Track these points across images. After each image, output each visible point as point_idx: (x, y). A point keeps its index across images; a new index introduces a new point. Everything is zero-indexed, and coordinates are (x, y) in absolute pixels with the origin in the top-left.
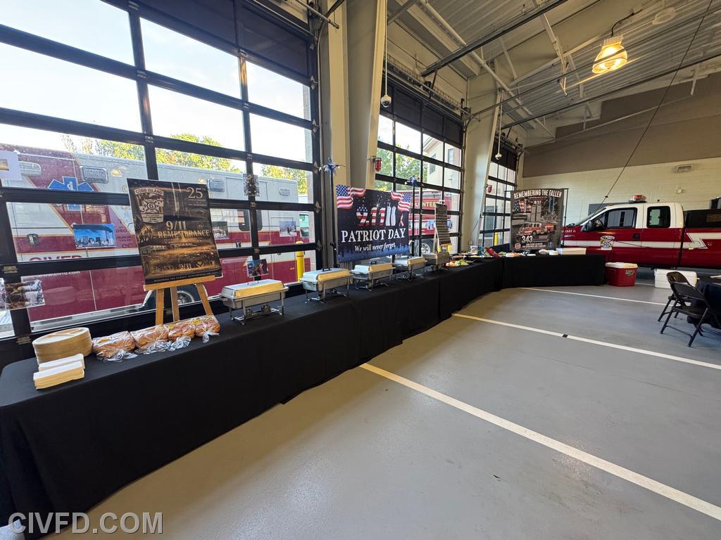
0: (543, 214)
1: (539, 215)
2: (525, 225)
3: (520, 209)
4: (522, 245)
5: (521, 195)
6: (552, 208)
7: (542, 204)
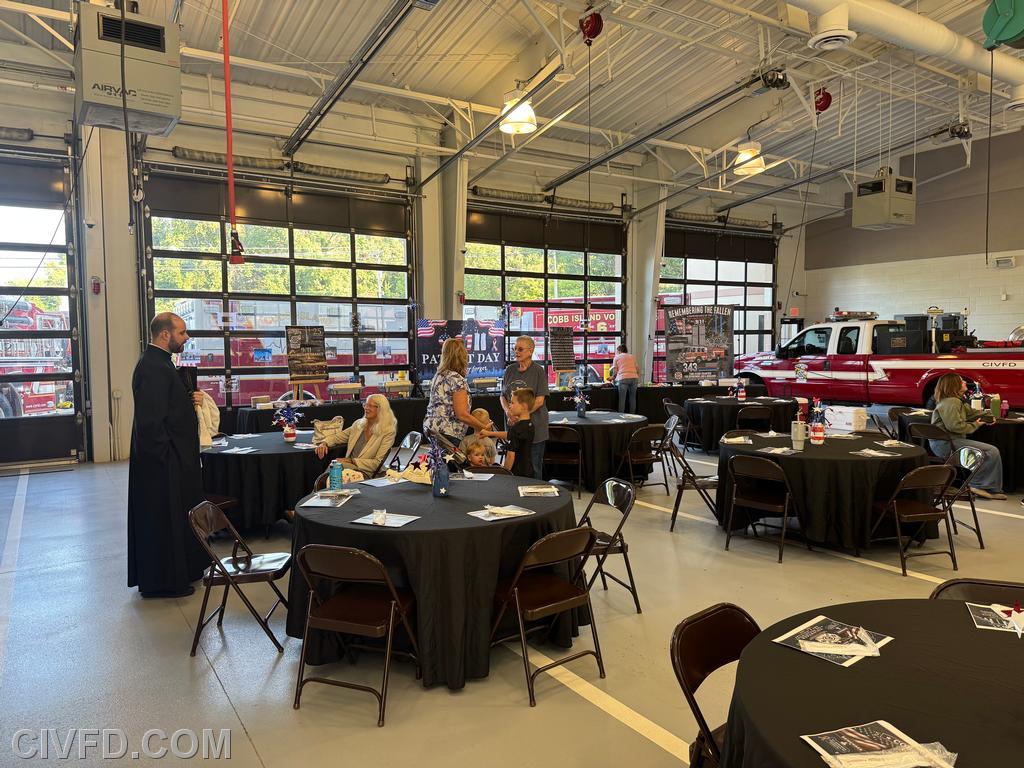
0: (708, 335)
1: (702, 338)
2: (686, 350)
3: (678, 331)
4: (684, 374)
5: (677, 313)
6: (719, 329)
7: (706, 324)
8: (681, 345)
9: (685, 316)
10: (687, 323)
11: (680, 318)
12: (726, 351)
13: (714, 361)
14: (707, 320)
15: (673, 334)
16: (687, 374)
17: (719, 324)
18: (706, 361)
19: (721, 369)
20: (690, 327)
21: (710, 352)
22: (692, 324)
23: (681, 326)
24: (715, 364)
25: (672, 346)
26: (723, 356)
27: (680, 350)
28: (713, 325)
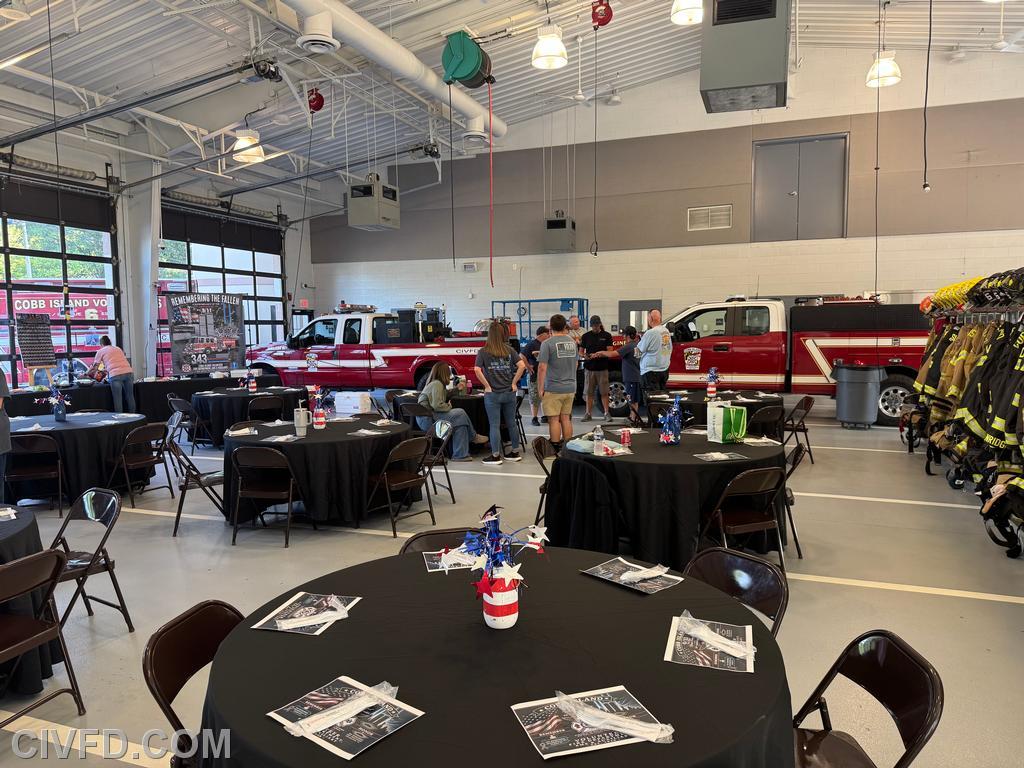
0: (216, 325)
1: (211, 328)
2: (193, 341)
3: (183, 320)
4: (192, 366)
5: (181, 301)
6: (228, 318)
7: (214, 313)
8: (188, 336)
9: (190, 304)
10: (192, 312)
11: (184, 306)
12: (237, 342)
13: (225, 351)
14: (215, 309)
15: (177, 323)
16: (196, 366)
17: (227, 314)
18: (217, 352)
19: (233, 360)
20: (197, 316)
21: (220, 343)
22: (198, 313)
23: (186, 314)
24: (226, 355)
25: (177, 337)
26: (234, 346)
27: (186, 341)
28: (221, 314)
